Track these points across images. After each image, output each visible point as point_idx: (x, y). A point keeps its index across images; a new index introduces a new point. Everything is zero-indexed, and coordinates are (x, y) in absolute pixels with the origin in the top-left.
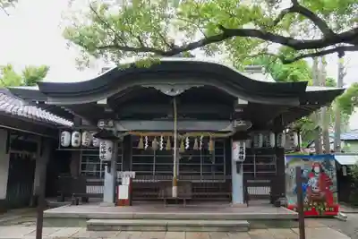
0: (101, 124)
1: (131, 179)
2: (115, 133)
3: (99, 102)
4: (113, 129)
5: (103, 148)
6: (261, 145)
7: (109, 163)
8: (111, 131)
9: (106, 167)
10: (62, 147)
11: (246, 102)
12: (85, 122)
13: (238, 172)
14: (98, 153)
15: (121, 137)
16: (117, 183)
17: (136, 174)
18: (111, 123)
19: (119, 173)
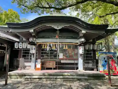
3: (30, 31)
4: (35, 42)
5: (32, 48)
7: (33, 54)
10: (15, 48)
11: (85, 32)
12: (24, 39)
14: (29, 51)
18: (34, 39)
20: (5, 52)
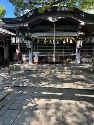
0: (26, 34)
1: (38, 55)
2: (31, 38)
3: (25, 26)
4: (31, 36)
5: (27, 43)
6: (88, 42)
7: (30, 49)
8: (30, 37)
9: (29, 51)
10: (13, 43)
11: (84, 24)
12: (20, 34)
13: (78, 52)
14: (26, 45)
15: (34, 39)
16: (33, 56)
17: (40, 53)
18: (30, 34)
19: (34, 53)
20: (4, 47)
